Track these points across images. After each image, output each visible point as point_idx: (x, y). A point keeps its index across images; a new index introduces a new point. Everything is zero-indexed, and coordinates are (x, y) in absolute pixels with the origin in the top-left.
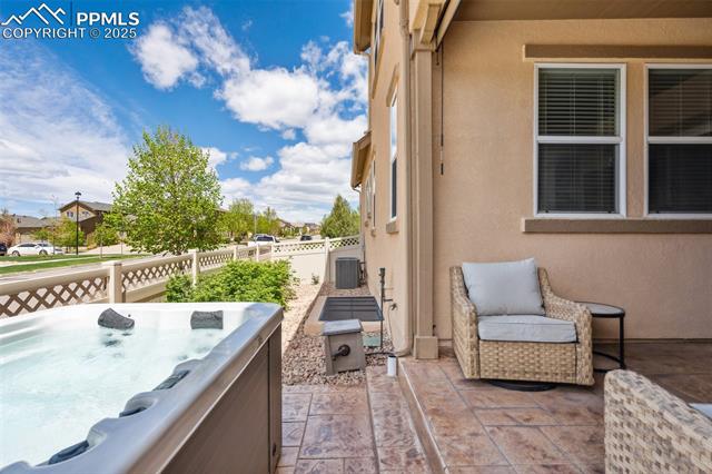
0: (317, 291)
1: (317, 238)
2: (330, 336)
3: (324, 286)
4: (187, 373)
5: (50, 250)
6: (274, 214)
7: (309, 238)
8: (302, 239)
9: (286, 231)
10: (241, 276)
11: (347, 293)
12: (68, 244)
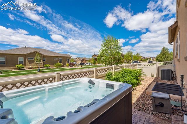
0: (153, 80)
1: (154, 62)
2: (155, 98)
3: (156, 78)
4: (95, 103)
5: (90, 64)
6: (139, 55)
7: (151, 62)
8: (149, 62)
9: (143, 59)
10: (126, 73)
11: (166, 82)
12: (93, 63)
